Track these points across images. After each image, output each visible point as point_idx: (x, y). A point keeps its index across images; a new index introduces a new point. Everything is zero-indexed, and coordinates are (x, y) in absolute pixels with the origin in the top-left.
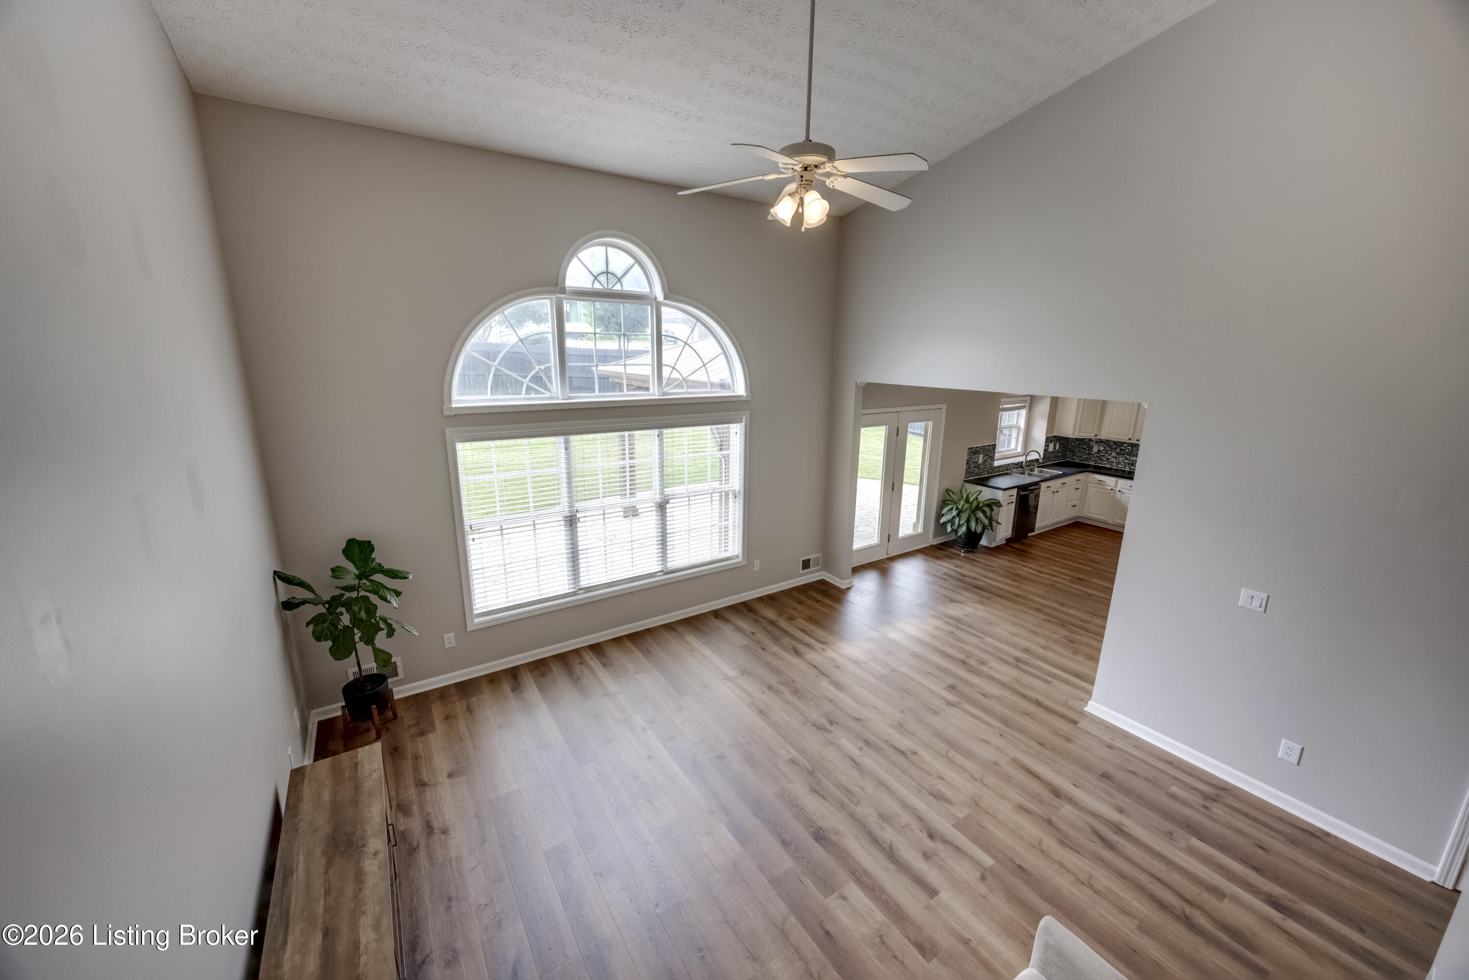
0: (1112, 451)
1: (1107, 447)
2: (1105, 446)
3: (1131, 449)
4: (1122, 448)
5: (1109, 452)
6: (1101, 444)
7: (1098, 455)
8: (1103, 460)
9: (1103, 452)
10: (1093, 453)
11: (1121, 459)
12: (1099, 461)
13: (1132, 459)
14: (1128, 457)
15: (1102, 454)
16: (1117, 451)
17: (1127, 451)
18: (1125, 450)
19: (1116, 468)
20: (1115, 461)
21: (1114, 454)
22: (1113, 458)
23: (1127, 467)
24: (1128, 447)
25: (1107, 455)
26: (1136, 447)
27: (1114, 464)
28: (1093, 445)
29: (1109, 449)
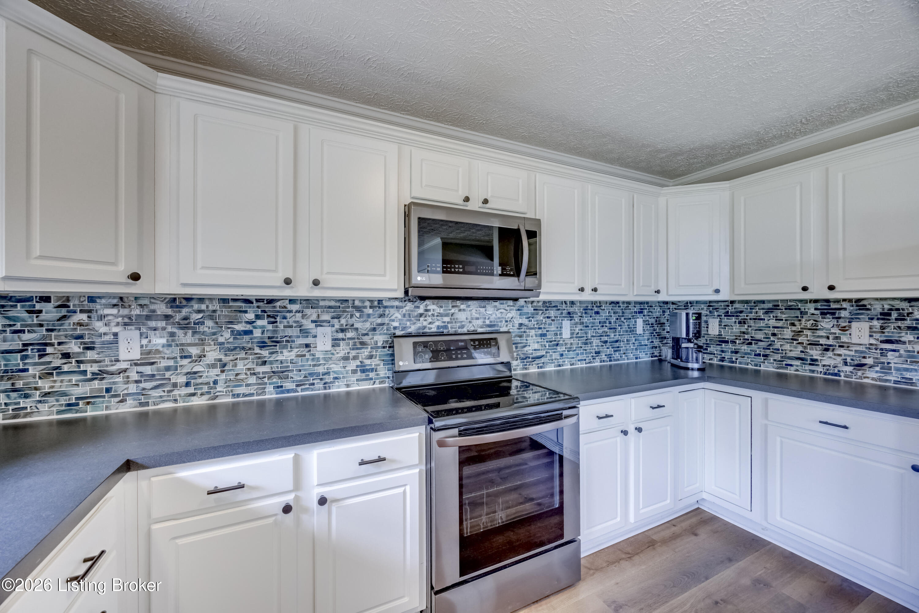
0: (202, 343)
1: (180, 333)
2: (170, 329)
3: (270, 327)
4: (239, 327)
5: (194, 351)
6: (153, 324)
7: (148, 370)
8: (175, 385)
9: (167, 352)
10: (123, 365)
11: (241, 366)
12: (156, 393)
13: (280, 358)
14: (265, 353)
15: (164, 363)
16: (221, 339)
17: (257, 333)
18: (250, 332)
19: (229, 400)
20: (223, 376)
21: (213, 355)
22: (213, 366)
23: (270, 388)
24: (259, 323)
25: (185, 362)
26: (285, 318)
27: (220, 387)
28: (116, 335)
29: (189, 338)
